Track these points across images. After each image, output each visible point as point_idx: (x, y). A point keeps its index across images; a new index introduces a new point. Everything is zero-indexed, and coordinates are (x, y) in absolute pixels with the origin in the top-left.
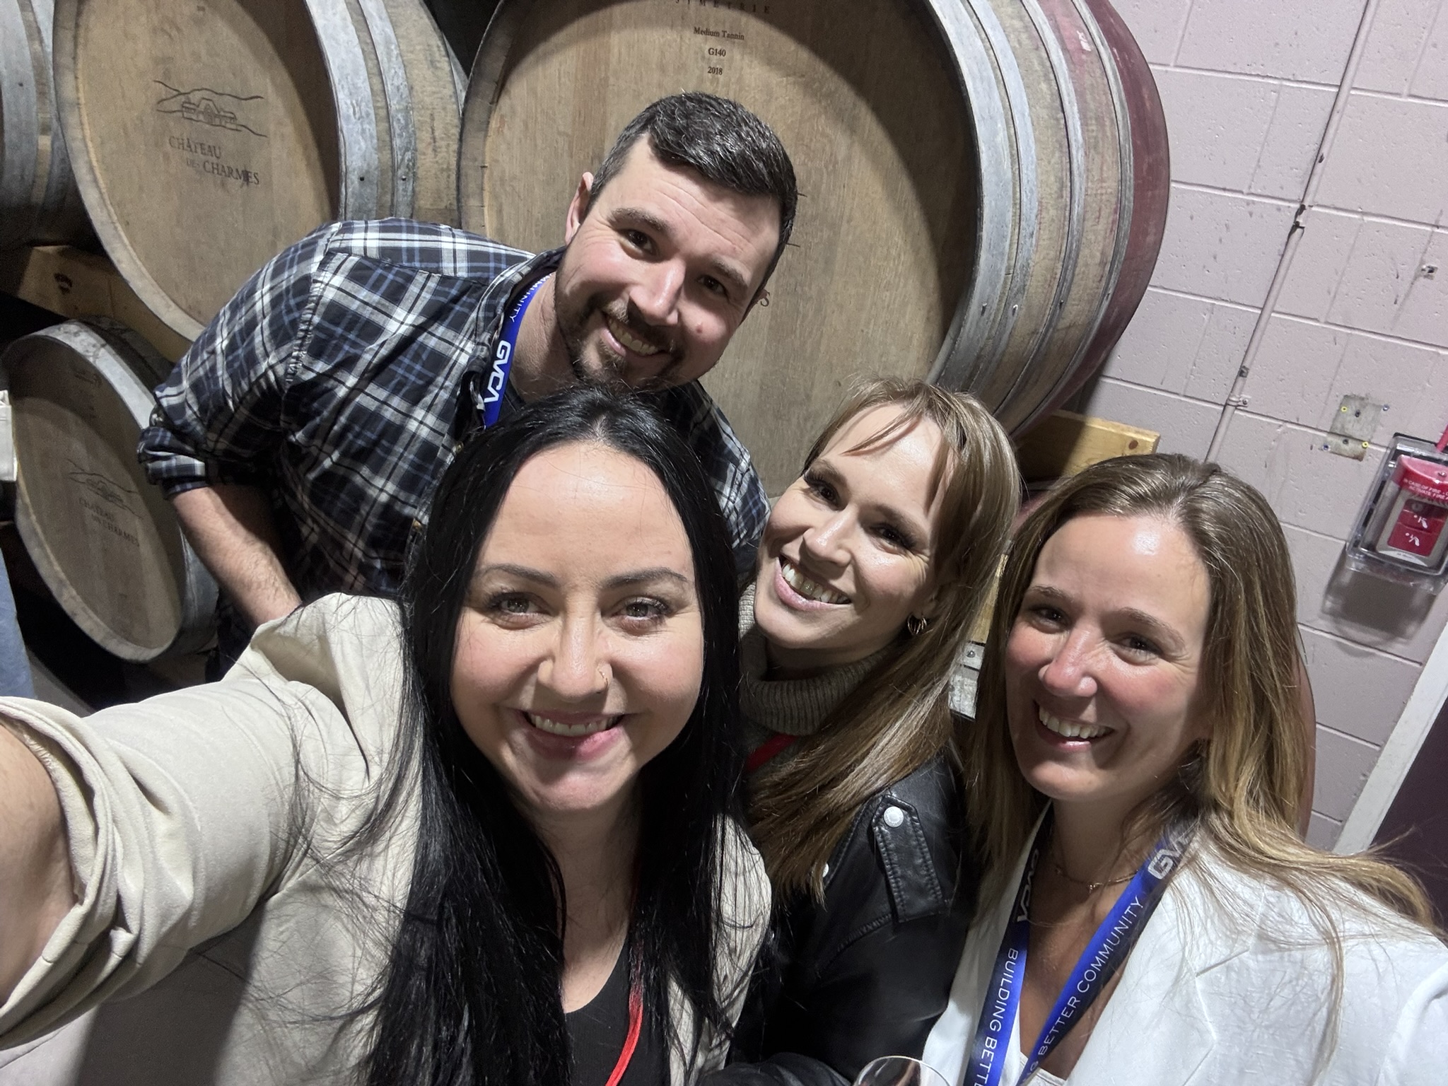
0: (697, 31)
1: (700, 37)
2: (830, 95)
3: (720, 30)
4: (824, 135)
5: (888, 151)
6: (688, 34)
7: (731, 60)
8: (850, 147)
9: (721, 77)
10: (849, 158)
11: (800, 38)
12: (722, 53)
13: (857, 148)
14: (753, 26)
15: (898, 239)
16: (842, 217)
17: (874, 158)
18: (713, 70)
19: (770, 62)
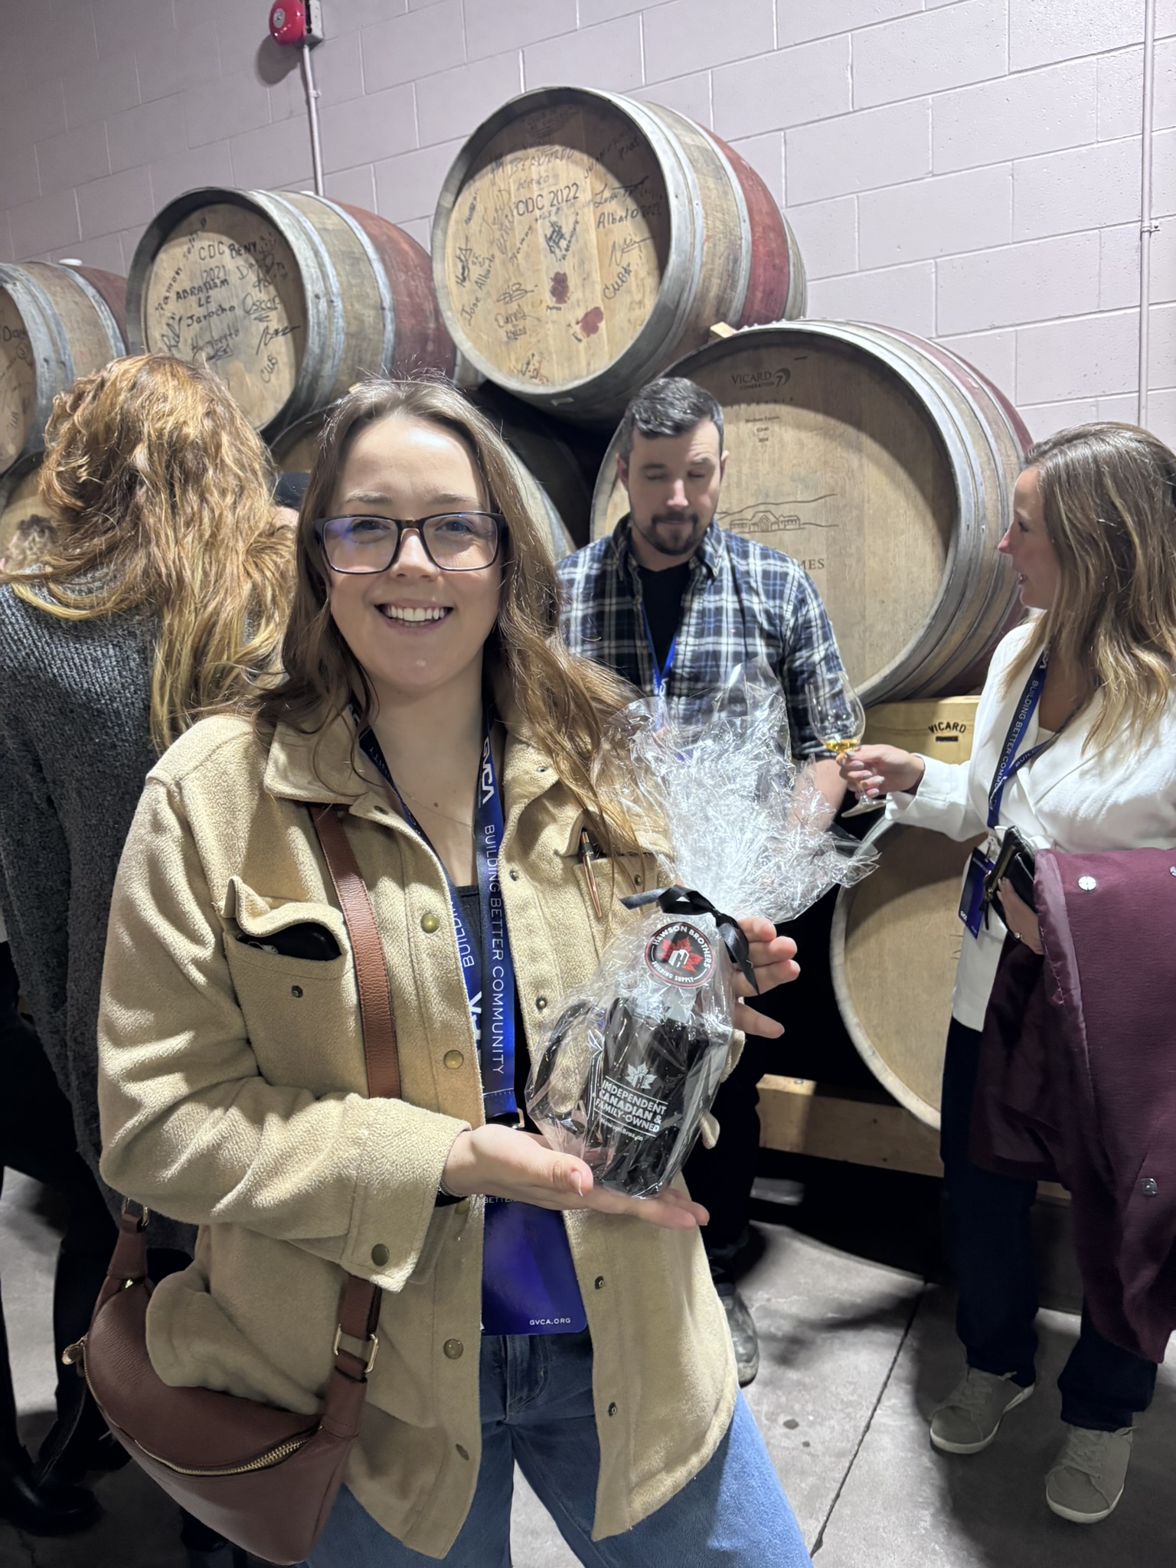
0: (748, 421)
1: (750, 425)
2: (841, 435)
3: (763, 417)
4: (842, 457)
5: (885, 456)
6: (742, 424)
7: (773, 431)
8: (860, 460)
9: (767, 443)
10: (861, 466)
11: (816, 409)
12: (766, 429)
13: (865, 460)
14: (783, 410)
15: (903, 503)
16: (863, 501)
17: (877, 462)
18: (761, 440)
19: (798, 426)
